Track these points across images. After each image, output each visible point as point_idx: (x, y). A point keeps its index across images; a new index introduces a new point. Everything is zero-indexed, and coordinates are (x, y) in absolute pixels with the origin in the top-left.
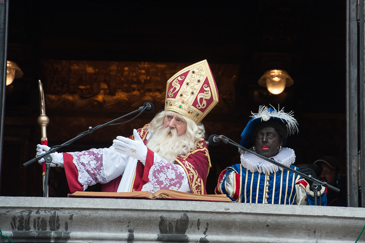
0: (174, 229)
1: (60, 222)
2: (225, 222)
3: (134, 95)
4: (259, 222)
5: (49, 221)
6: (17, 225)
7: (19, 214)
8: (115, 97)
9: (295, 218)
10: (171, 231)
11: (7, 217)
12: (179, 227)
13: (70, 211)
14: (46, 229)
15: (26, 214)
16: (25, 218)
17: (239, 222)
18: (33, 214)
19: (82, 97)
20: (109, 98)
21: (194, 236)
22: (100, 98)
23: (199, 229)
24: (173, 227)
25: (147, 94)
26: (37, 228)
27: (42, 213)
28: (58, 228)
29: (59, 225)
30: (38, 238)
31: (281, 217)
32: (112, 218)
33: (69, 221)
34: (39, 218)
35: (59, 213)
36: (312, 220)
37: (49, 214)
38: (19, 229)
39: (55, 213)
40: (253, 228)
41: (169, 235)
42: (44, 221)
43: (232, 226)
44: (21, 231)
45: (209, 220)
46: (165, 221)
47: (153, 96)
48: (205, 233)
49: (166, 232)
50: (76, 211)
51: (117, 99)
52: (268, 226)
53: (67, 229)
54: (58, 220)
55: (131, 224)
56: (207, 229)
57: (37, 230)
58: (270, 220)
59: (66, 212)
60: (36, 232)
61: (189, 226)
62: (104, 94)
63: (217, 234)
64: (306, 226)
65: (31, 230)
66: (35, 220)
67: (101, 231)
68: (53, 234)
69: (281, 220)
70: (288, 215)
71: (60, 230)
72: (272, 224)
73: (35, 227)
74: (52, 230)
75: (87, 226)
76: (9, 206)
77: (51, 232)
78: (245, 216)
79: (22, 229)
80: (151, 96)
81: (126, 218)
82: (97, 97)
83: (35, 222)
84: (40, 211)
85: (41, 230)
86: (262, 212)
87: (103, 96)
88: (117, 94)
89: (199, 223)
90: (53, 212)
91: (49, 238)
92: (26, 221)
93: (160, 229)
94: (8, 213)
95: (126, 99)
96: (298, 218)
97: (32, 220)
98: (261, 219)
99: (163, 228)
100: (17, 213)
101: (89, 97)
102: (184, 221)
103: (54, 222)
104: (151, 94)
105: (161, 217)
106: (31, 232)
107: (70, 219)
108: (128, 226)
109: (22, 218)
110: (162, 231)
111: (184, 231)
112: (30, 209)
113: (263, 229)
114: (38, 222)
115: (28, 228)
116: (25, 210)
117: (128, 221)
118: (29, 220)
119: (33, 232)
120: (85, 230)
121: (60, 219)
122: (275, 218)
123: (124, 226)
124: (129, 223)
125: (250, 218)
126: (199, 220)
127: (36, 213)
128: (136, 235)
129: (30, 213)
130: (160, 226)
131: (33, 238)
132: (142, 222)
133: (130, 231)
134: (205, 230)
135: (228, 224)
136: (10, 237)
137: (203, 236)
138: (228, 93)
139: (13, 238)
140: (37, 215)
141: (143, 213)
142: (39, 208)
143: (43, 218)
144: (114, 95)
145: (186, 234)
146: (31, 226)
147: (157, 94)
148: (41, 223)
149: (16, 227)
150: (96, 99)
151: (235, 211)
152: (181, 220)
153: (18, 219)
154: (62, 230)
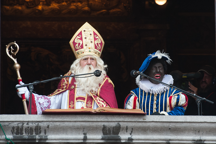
0: (112, 132)
1: (41, 129)
2: (143, 128)
3: (63, 5)
4: (164, 127)
5: (35, 129)
6: (15, 132)
7: (17, 125)
8: (50, 7)
9: (187, 123)
10: (110, 133)
11: (9, 127)
12: (115, 131)
13: (47, 123)
14: (33, 134)
15: (20, 125)
16: (20, 127)
17: (152, 127)
18: (25, 125)
19: (28, 7)
20: (46, 8)
21: (124, 136)
22: (40, 7)
23: (127, 132)
24: (111, 131)
25: (72, 4)
26: (27, 133)
27: (30, 124)
28: (40, 133)
29: (41, 131)
30: (28, 139)
31: (178, 123)
32: (73, 126)
33: (47, 129)
34: (28, 127)
35: (40, 124)
36: (197, 125)
37: (34, 125)
38: (16, 134)
39: (38, 124)
40: (161, 130)
41: (109, 136)
42: (31, 129)
43: (148, 130)
44: (18, 136)
45: (133, 126)
46: (106, 128)
47: (76, 5)
48: (131, 134)
49: (107, 134)
50: (51, 123)
51: (52, 8)
52: (170, 129)
53: (45, 133)
54: (40, 128)
55: (85, 130)
56: (132, 132)
57: (27, 135)
58: (171, 125)
59: (45, 123)
60: (27, 136)
61: (121, 130)
62: (43, 5)
63: (139, 134)
64: (194, 128)
65: (23, 135)
66: (26, 128)
67: (66, 134)
68: (37, 137)
69: (178, 125)
70: (182, 122)
71: (41, 134)
72: (172, 128)
73: (26, 133)
74: (36, 134)
75: (58, 131)
76: (10, 120)
77: (36, 136)
78: (156, 123)
79: (18, 134)
80: (75, 6)
81: (82, 126)
82: (38, 7)
83: (26, 130)
84: (29, 123)
85: (29, 134)
86: (166, 121)
87: (42, 6)
88: (51, 4)
89: (127, 128)
90: (37, 123)
91: (35, 139)
92: (20, 129)
93: (103, 132)
94: (10, 125)
95: (58, 8)
96: (189, 124)
97: (24, 128)
98: (165, 125)
99: (105, 132)
100: (15, 124)
101: (33, 7)
102: (118, 127)
103: (38, 130)
104: (75, 4)
105: (104, 125)
106: (24, 136)
107: (47, 127)
108: (83, 131)
109: (18, 127)
110: (104, 134)
111: (118, 133)
112: (23, 122)
113: (167, 130)
114: (28, 129)
115: (22, 133)
116: (20, 123)
117: (83, 128)
118: (22, 128)
119: (25, 136)
120: (57, 134)
121: (41, 128)
122: (174, 124)
123: (81, 131)
124: (84, 129)
125: (159, 125)
126: (127, 126)
127: (27, 124)
128: (89, 136)
129: (23, 124)
130: (103, 130)
131: (25, 139)
132: (92, 128)
133: (85, 134)
134: (131, 132)
135: (145, 129)
136: (11, 139)
137: (130, 136)
138: (128, 2)
139: (13, 140)
140: (27, 126)
141: (92, 123)
142: (28, 122)
143: (31, 128)
144: (50, 5)
145: (119, 135)
146: (24, 132)
147: (79, 4)
148: (30, 130)
149: (14, 133)
150: (37, 8)
151: (149, 121)
152: (116, 127)
153: (16, 128)
154: (42, 134)
